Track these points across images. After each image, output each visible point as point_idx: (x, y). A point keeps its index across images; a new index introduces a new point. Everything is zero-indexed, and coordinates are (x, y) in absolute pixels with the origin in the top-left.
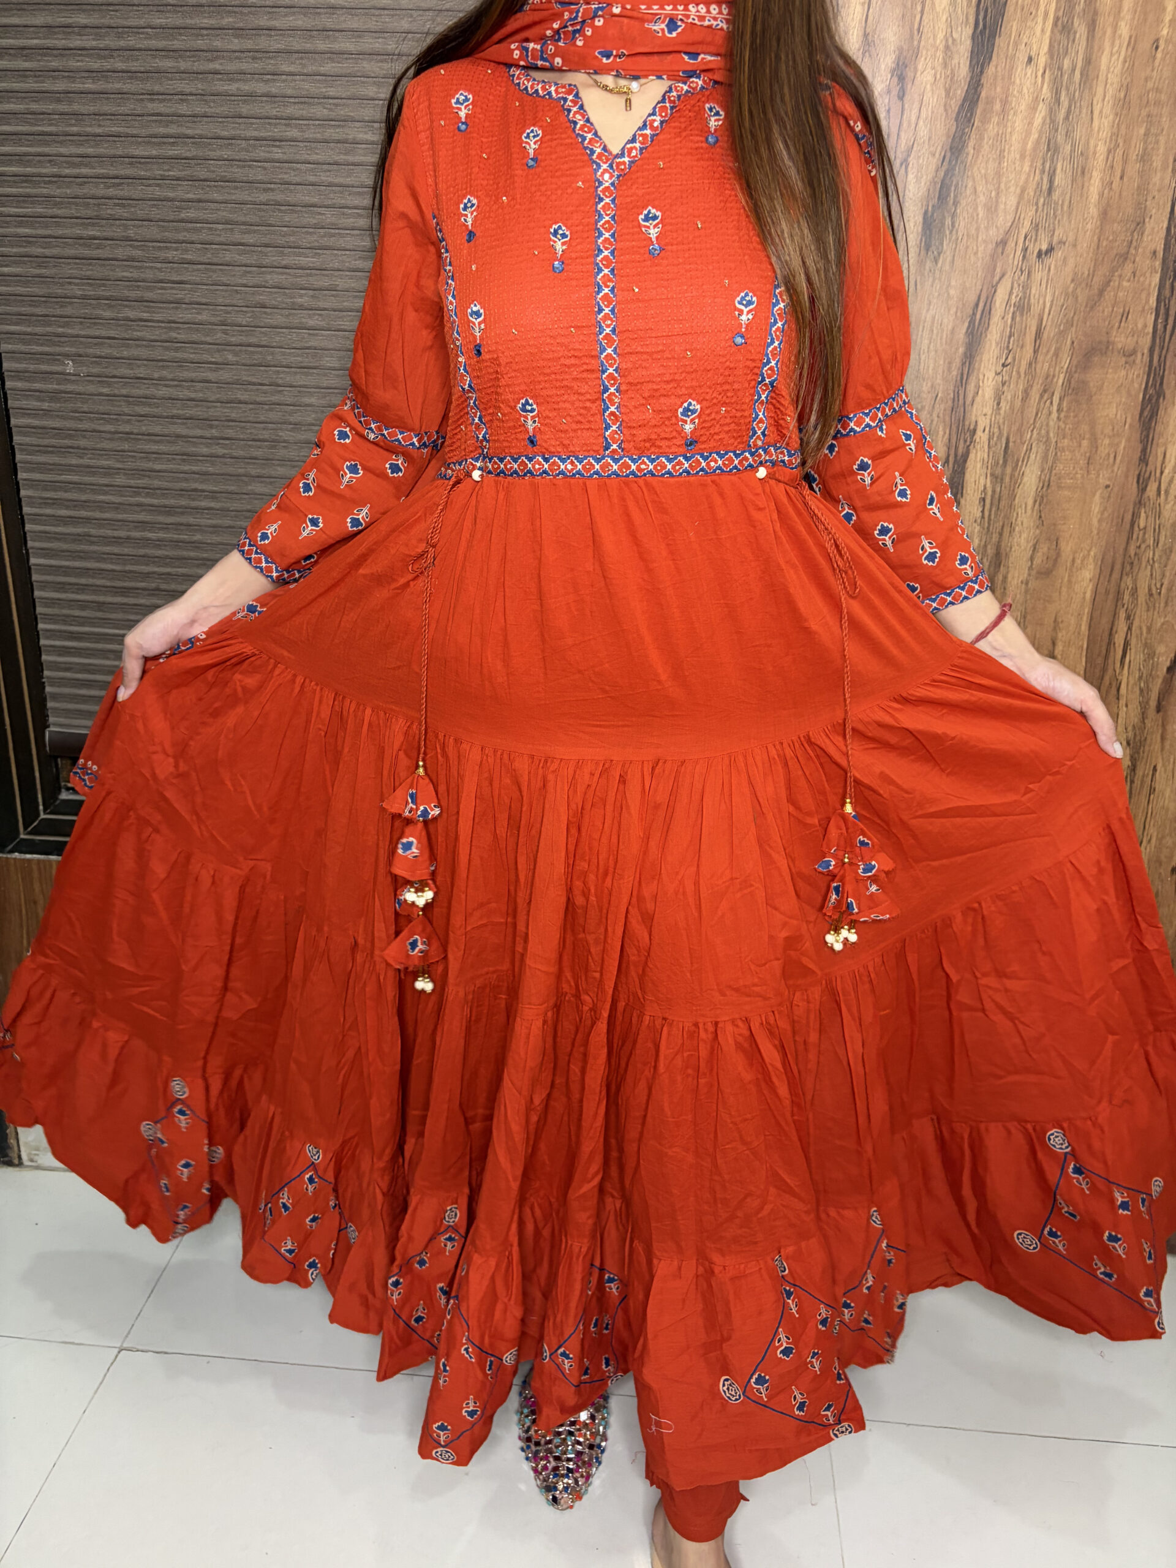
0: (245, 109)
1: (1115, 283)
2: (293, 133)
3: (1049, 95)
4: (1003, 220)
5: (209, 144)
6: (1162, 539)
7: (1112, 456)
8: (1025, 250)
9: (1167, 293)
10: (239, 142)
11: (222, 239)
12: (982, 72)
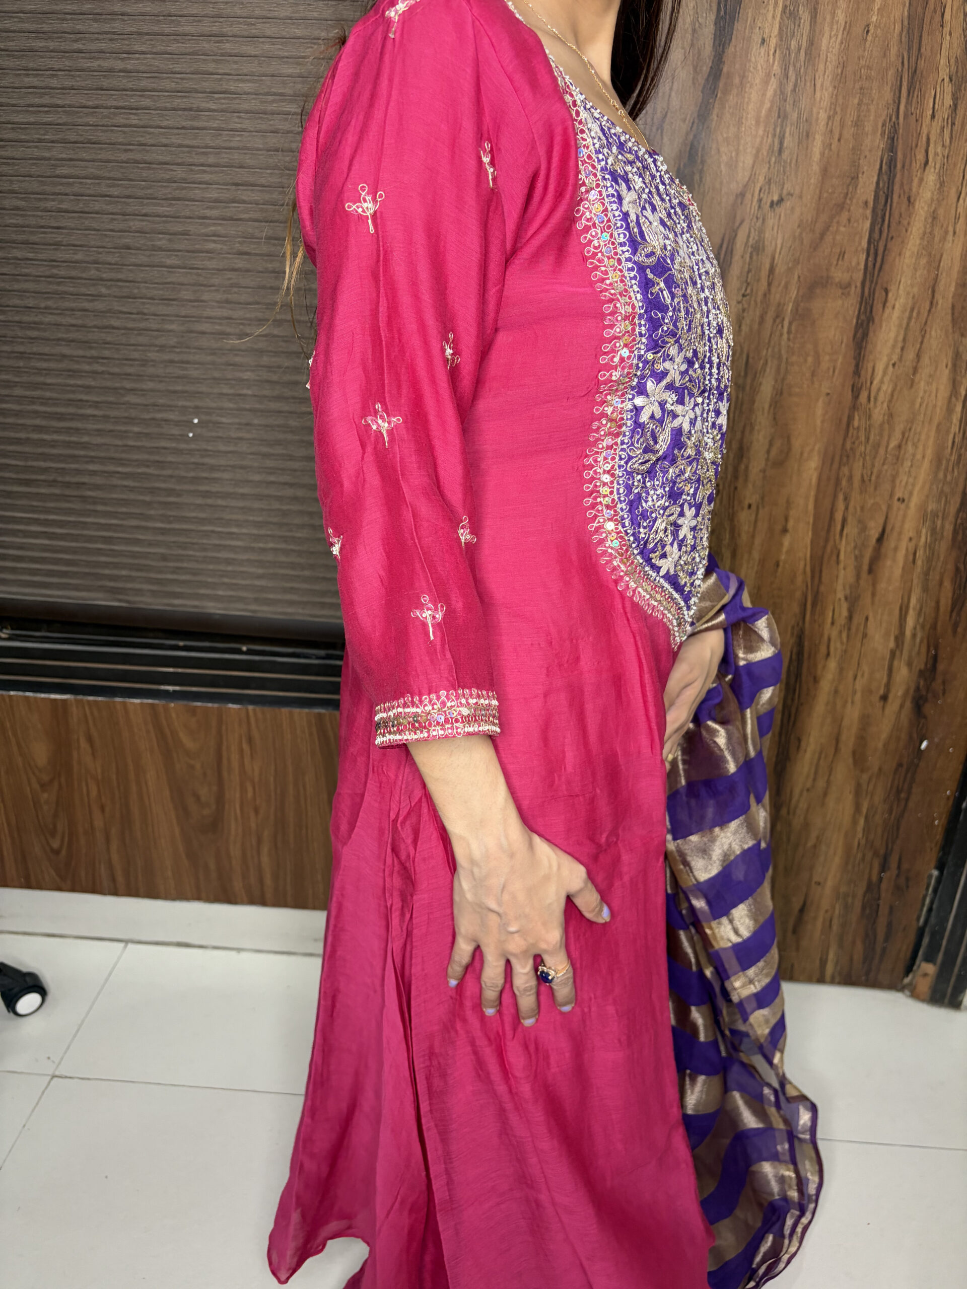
0: (105, 83)
1: (833, 229)
2: (147, 102)
3: (779, 71)
4: (742, 175)
5: (77, 112)
6: (872, 437)
7: (831, 370)
8: (760, 200)
9: (876, 236)
10: (102, 110)
11: (91, 192)
12: (723, 52)
